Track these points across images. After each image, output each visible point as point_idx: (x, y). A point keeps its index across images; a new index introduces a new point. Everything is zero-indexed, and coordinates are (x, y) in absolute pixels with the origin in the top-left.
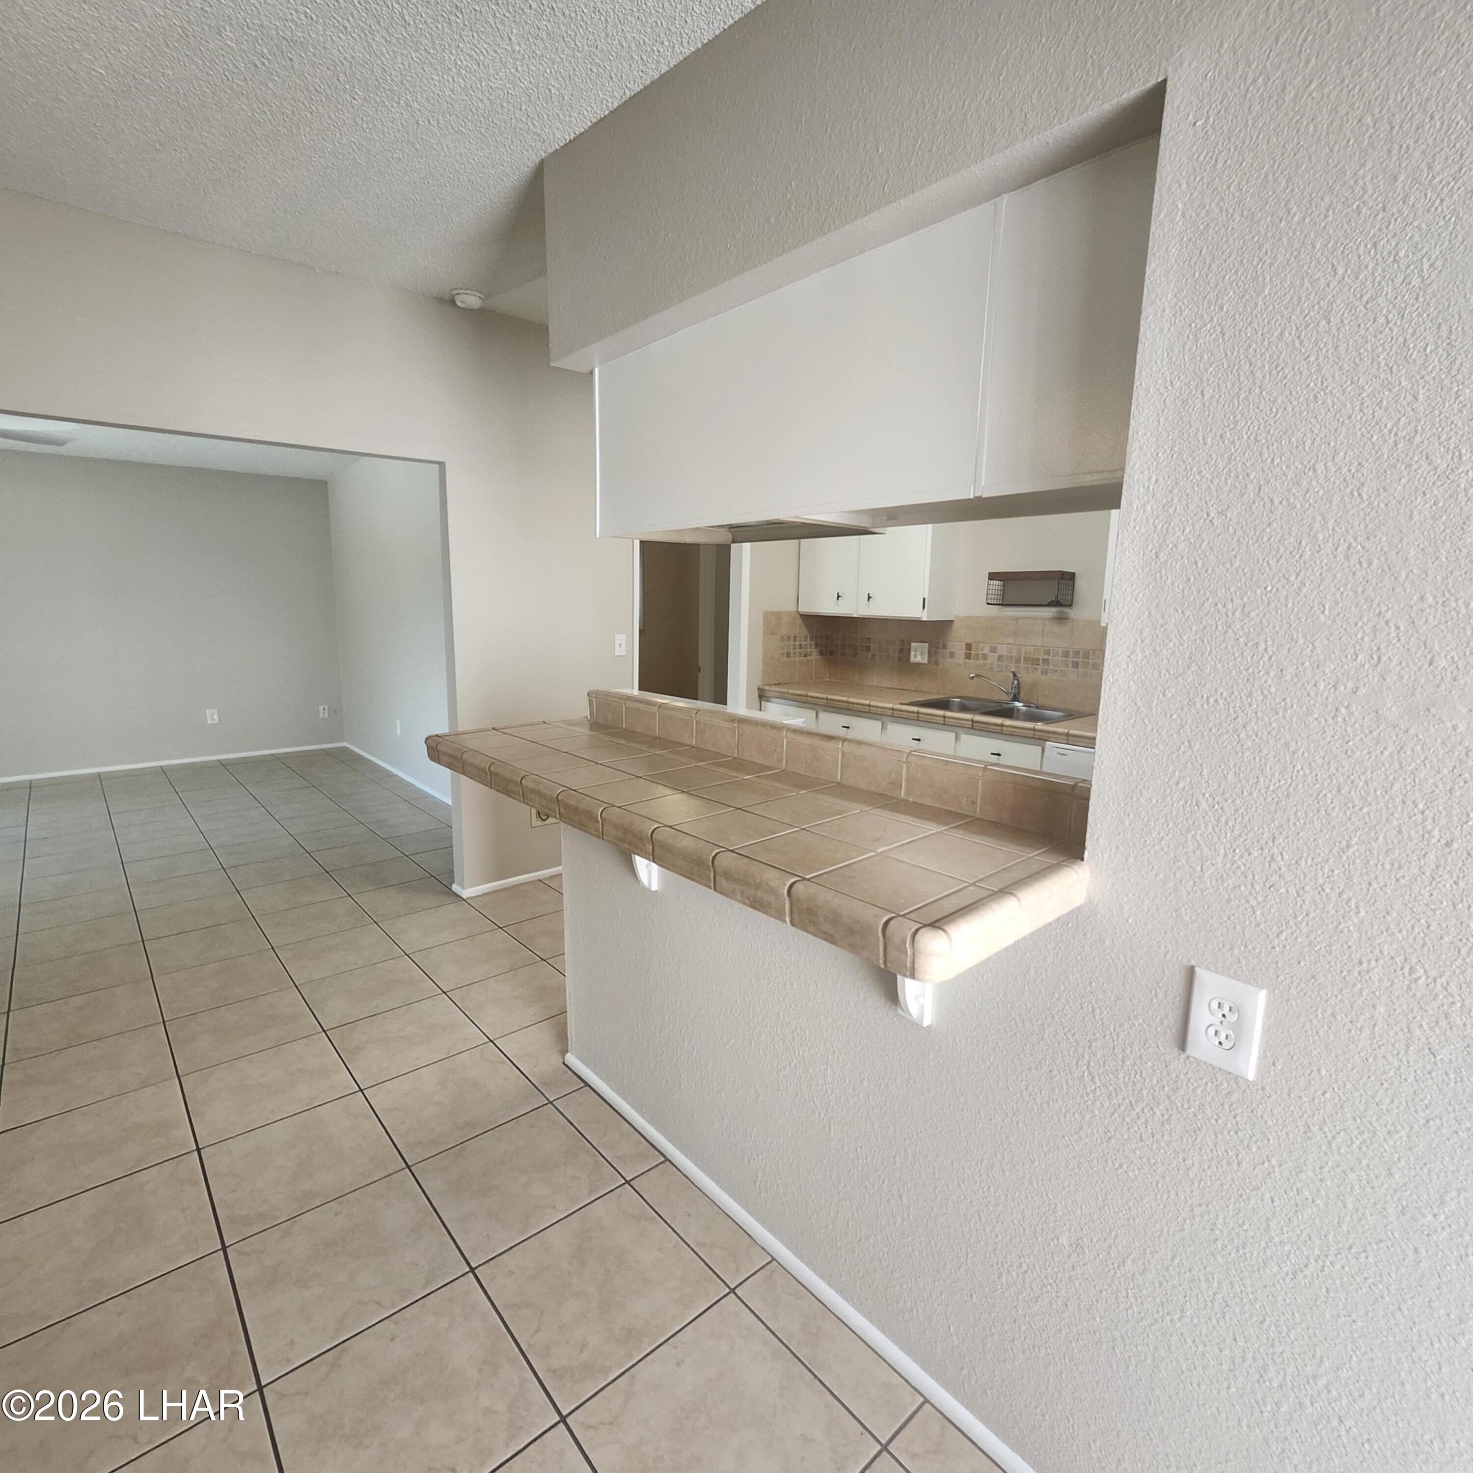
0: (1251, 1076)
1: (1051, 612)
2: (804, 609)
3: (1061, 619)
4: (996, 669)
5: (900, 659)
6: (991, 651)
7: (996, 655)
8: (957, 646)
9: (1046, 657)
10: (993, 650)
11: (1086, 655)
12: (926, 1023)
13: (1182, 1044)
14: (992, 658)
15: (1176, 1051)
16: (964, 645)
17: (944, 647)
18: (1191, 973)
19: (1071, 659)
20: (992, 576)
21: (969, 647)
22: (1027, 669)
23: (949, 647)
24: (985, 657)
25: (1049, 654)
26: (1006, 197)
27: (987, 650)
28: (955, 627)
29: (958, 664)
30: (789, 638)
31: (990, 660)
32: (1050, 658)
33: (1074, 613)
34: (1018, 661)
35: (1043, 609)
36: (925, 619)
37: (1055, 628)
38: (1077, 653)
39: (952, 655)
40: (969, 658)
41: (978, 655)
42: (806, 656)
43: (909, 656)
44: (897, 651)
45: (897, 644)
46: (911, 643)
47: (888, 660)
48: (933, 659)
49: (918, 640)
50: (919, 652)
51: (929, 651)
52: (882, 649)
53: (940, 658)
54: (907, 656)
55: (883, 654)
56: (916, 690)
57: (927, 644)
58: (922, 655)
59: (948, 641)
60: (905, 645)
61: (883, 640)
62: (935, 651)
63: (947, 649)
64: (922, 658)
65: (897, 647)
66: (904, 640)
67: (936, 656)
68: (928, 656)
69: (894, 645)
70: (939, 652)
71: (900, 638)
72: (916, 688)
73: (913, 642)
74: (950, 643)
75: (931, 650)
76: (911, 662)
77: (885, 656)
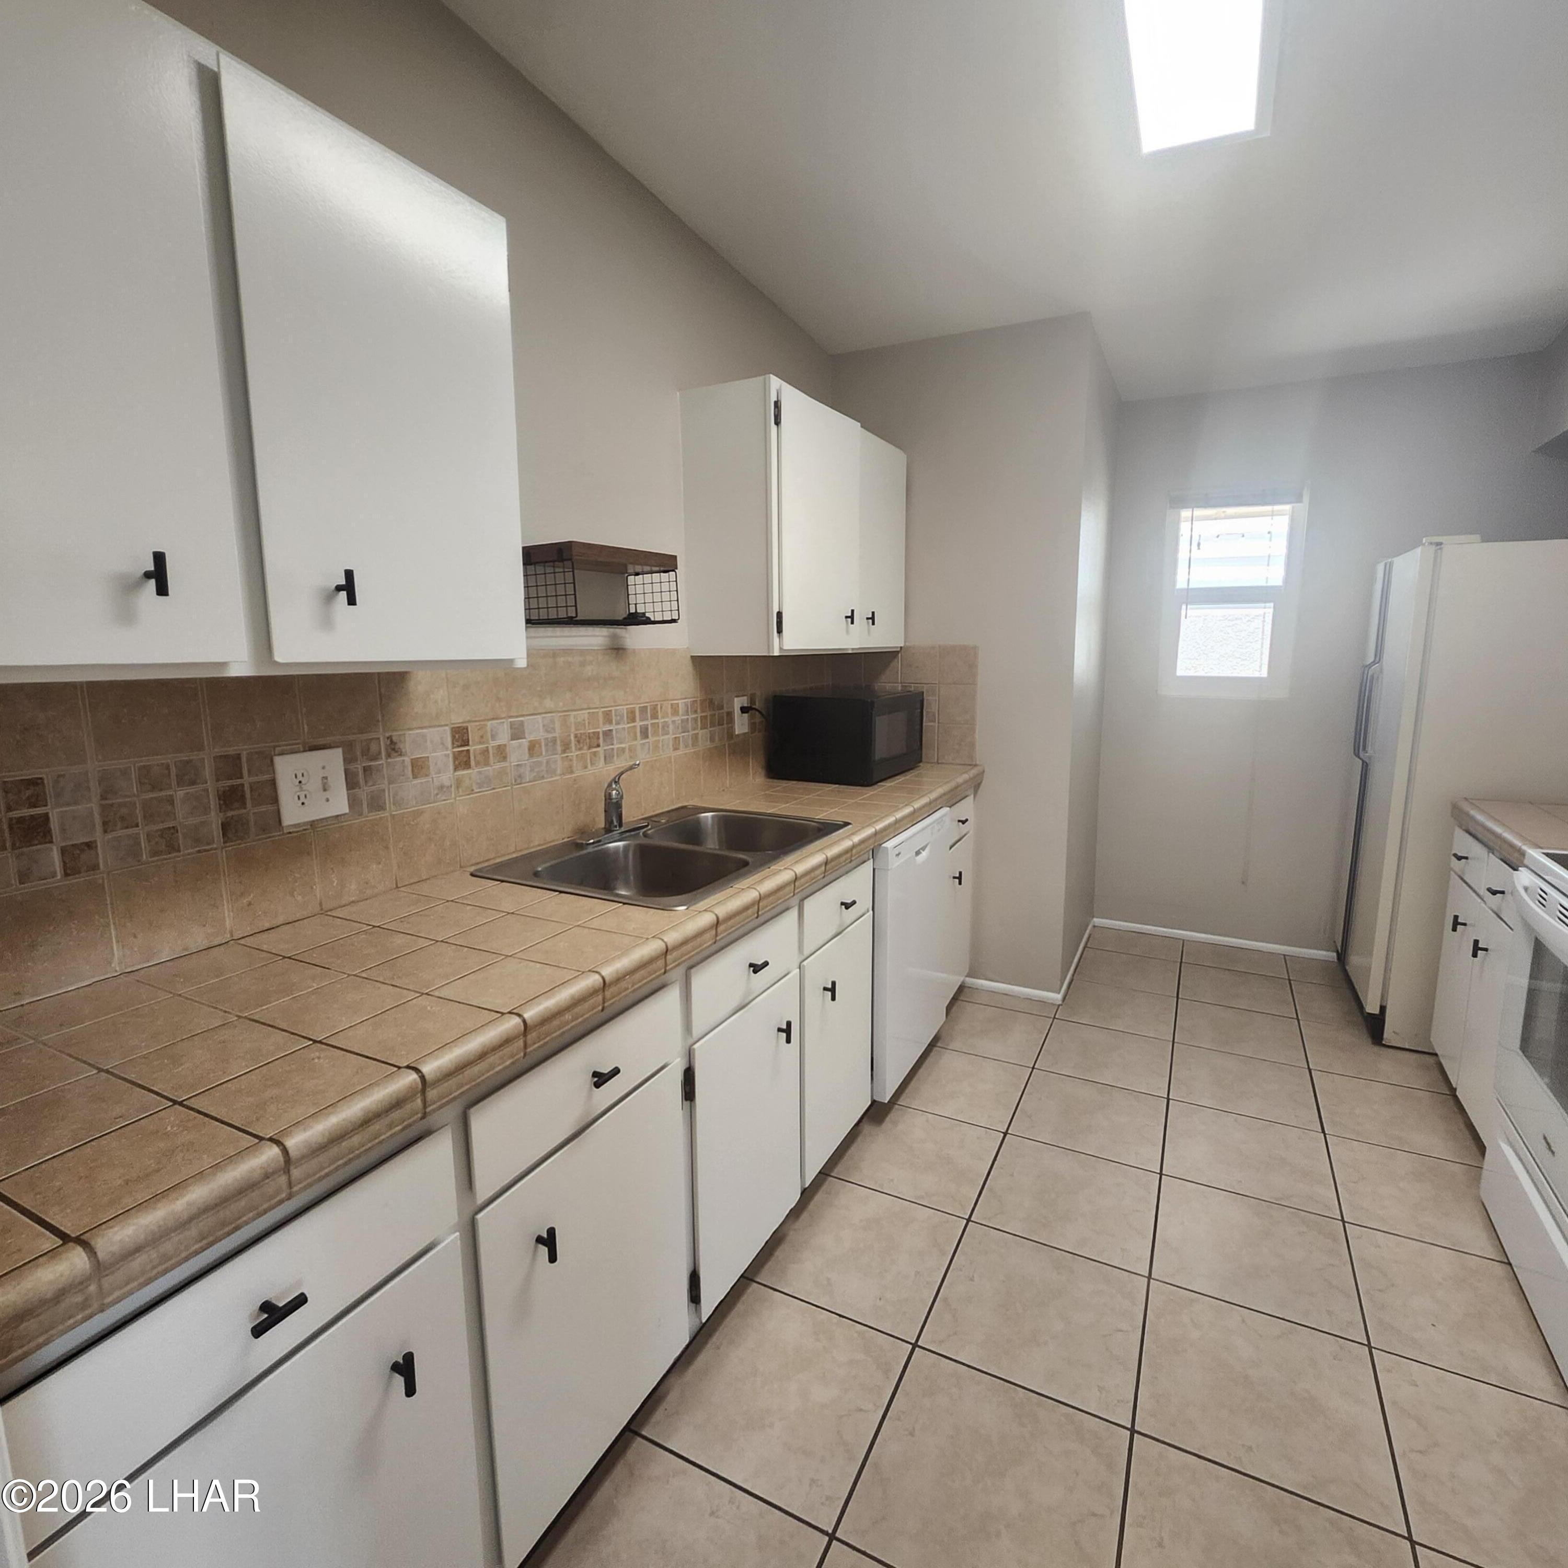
1: (599, 637)
3: (617, 652)
4: (528, 776)
5: (232, 828)
6: (514, 737)
7: (525, 742)
8: (427, 737)
9: (608, 727)
10: (517, 733)
11: (655, 713)
14: (518, 752)
16: (448, 732)
17: (393, 748)
19: (638, 724)
21: (461, 736)
22: (581, 758)
23: (407, 746)
24: (502, 753)
25: (610, 722)
27: (503, 737)
28: (418, 686)
29: (440, 788)
31: (513, 759)
32: (613, 728)
34: (566, 746)
37: (613, 668)
39: (419, 767)
40: (467, 765)
41: (487, 750)
43: (271, 808)
44: (213, 803)
45: (208, 772)
46: (272, 761)
47: (173, 847)
48: (363, 793)
49: (301, 746)
50: (313, 785)
51: (346, 772)
52: (124, 811)
53: (385, 785)
54: (263, 808)
55: (135, 830)
56: (322, 909)
57: (340, 750)
58: (325, 790)
59: (402, 730)
60: (249, 771)
61: (125, 773)
62: (365, 769)
63: (401, 755)
64: (328, 800)
65: (210, 786)
66: (238, 757)
67: (370, 784)
68: (348, 789)
69: (193, 783)
70: (379, 769)
71: (218, 751)
72: (321, 904)
73: (279, 755)
74: (410, 736)
75: (352, 767)
76: (289, 826)
77: (149, 836)
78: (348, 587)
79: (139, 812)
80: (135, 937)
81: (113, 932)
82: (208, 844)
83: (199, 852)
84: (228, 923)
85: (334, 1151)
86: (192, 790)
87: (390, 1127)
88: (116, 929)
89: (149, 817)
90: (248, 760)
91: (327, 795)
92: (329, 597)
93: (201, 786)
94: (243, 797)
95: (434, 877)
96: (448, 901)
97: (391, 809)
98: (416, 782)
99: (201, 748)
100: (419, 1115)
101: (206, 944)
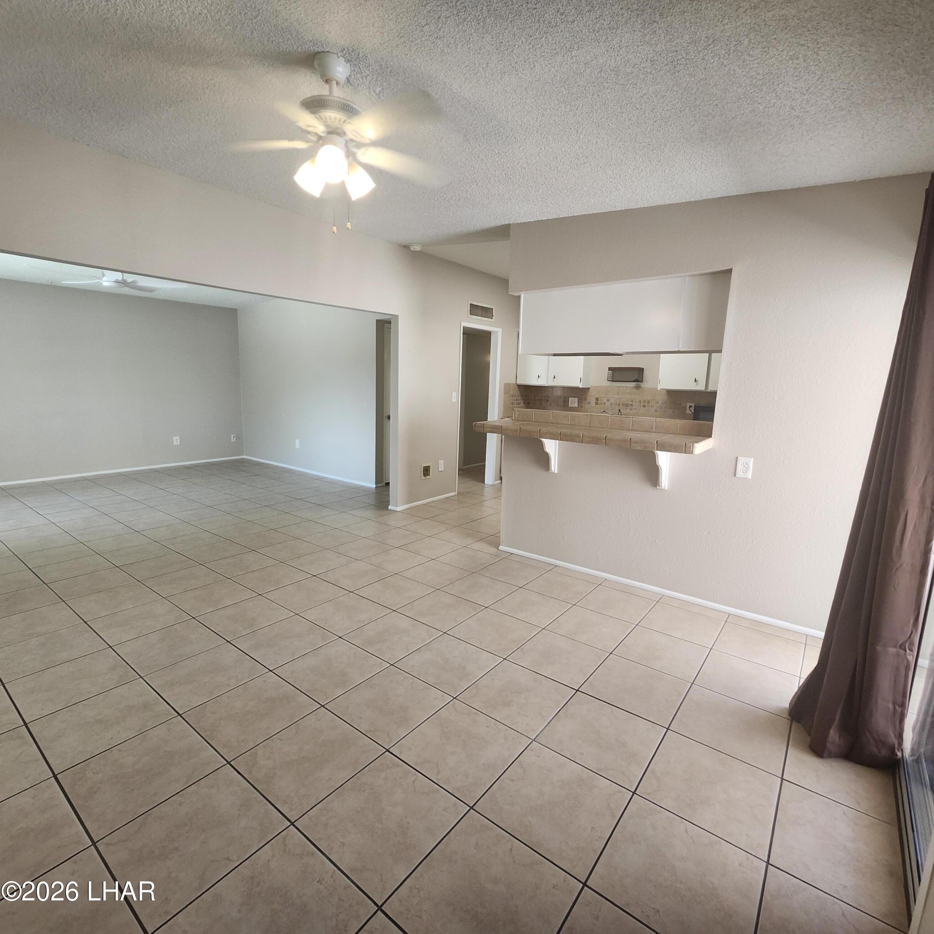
0: (750, 477)
1: (633, 384)
2: (519, 382)
3: (638, 387)
4: (610, 409)
5: (564, 405)
6: (607, 401)
7: (610, 403)
8: (591, 398)
9: (631, 403)
10: (608, 401)
11: (649, 402)
12: (666, 489)
13: (735, 475)
14: (608, 404)
15: (733, 477)
16: (595, 398)
17: (586, 399)
18: (737, 458)
19: (642, 404)
20: (610, 369)
21: (597, 399)
22: (623, 408)
23: (587, 399)
24: (604, 403)
26: (688, 278)
27: (605, 401)
28: (591, 390)
29: (592, 407)
30: (513, 396)
31: (607, 405)
32: (633, 403)
33: (643, 385)
34: (619, 405)
35: (630, 383)
36: (581, 387)
37: (635, 391)
38: (644, 401)
39: (589, 403)
40: (597, 404)
42: (518, 404)
43: (568, 404)
48: (580, 405)
49: (573, 397)
57: (578, 398)
70: (583, 402)
73: (570, 397)
76: (569, 407)
82: (561, 406)
83: (559, 406)
90: (566, 398)
91: (575, 404)
97: (584, 408)
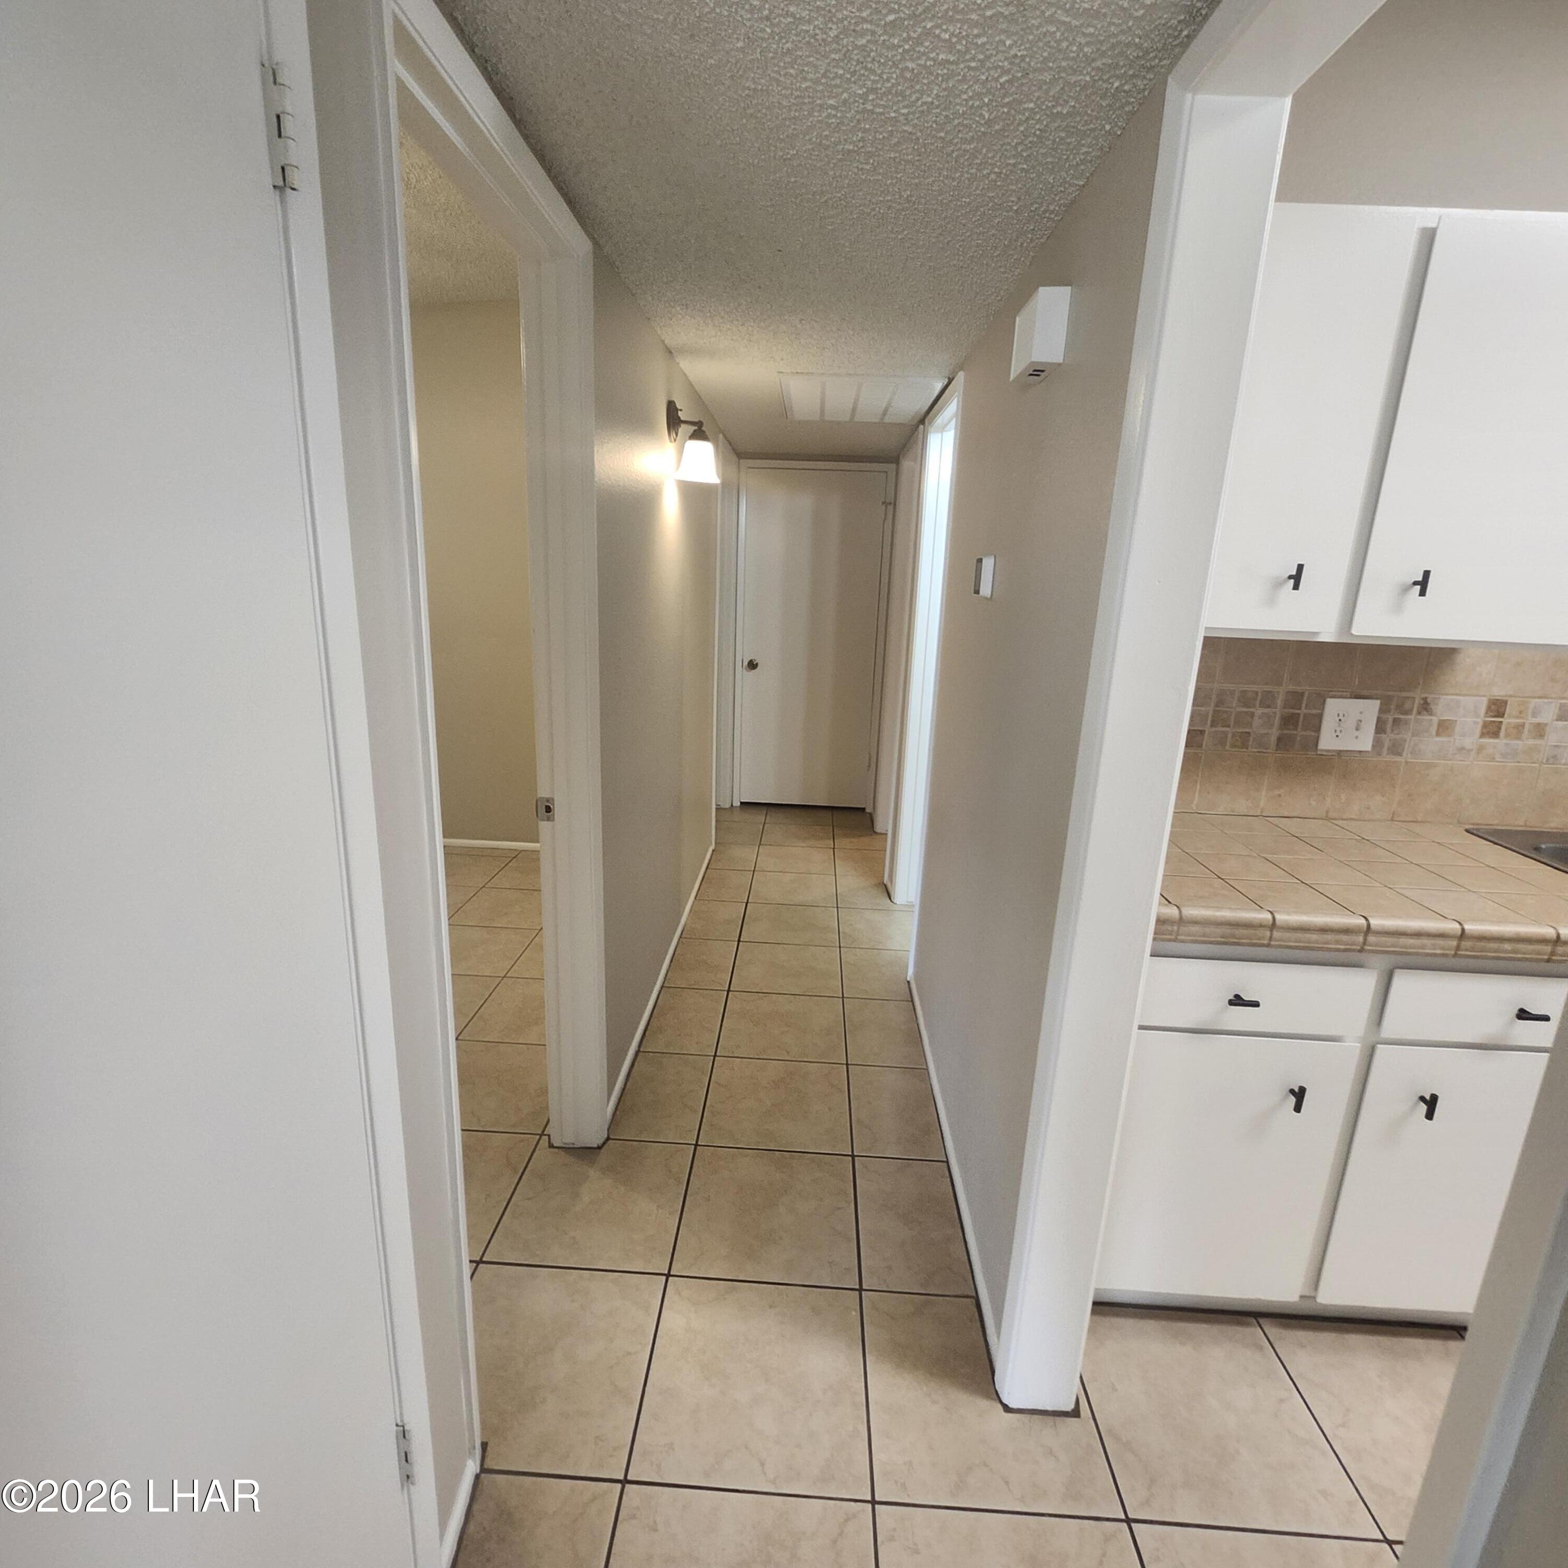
4: (1564, 758)
5: (1285, 742)
6: (1559, 718)
14: (1560, 733)
17: (1426, 707)
21: (1497, 708)
23: (1438, 708)
24: (1540, 730)
27: (1547, 716)
31: (1551, 739)
40: (1496, 735)
41: (1523, 725)
43: (1317, 735)
44: (1277, 721)
45: (1279, 702)
46: (1324, 701)
47: (1245, 745)
48: (1387, 739)
49: (1348, 694)
50: (1350, 723)
51: (1379, 720)
52: (1225, 716)
53: (1408, 736)
54: (1308, 733)
55: (1227, 729)
56: (1327, 816)
57: (1378, 702)
58: (1357, 729)
59: (1439, 694)
60: (1306, 705)
61: (1232, 692)
62: (1395, 720)
63: (1431, 715)
64: (1357, 737)
65: (1278, 710)
66: (1302, 694)
67: (1396, 732)
68: (1376, 733)
69: (1269, 707)
70: (1406, 722)
71: (1291, 688)
72: (1327, 812)
73: (1331, 697)
74: (1444, 700)
75: (1384, 716)
76: (1323, 750)
77: (1234, 735)
78: (1423, 585)
79: (1232, 718)
80: (1208, 793)
81: (1198, 787)
82: (1266, 749)
83: (1259, 752)
84: (1262, 804)
85: (1299, 935)
86: (1266, 710)
87: (1337, 942)
88: (1201, 785)
89: (1237, 723)
90: (1308, 698)
91: (1357, 733)
92: (1405, 590)
93: (1274, 710)
94: (1297, 722)
95: (1430, 822)
96: (1434, 842)
97: (1407, 756)
98: (1438, 739)
99: (1280, 684)
100: (1359, 948)
101: (1245, 812)
